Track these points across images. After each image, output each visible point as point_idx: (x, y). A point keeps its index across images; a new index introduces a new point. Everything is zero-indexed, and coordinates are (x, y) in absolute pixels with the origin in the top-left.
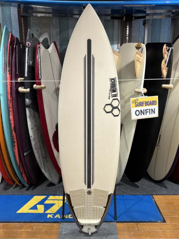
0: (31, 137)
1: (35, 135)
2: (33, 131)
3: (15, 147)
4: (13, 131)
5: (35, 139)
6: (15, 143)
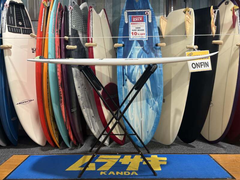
0: (79, 96)
1: (82, 94)
2: (80, 91)
3: (61, 103)
4: (60, 87)
5: (82, 98)
6: (61, 99)
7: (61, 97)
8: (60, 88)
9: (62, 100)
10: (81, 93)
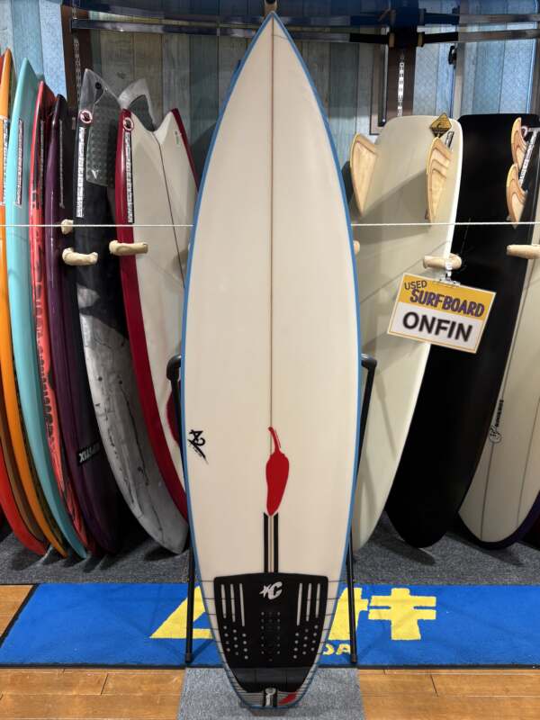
0: (98, 405)
1: (108, 399)
2: (103, 389)
3: (51, 433)
4: (47, 384)
5: (109, 411)
6: (51, 422)
7: (51, 416)
8: (46, 388)
9: (54, 424)
10: (106, 397)
